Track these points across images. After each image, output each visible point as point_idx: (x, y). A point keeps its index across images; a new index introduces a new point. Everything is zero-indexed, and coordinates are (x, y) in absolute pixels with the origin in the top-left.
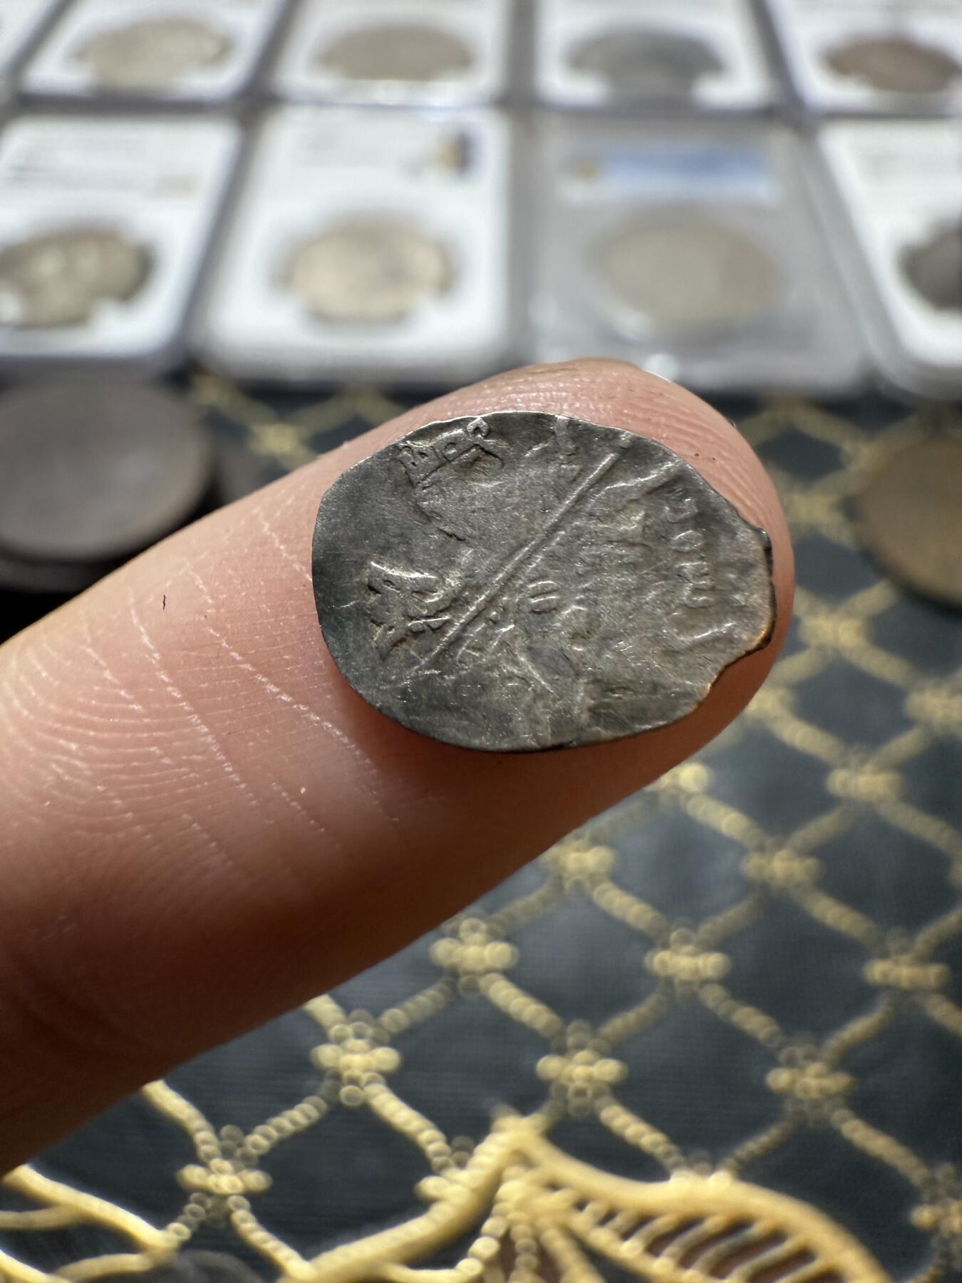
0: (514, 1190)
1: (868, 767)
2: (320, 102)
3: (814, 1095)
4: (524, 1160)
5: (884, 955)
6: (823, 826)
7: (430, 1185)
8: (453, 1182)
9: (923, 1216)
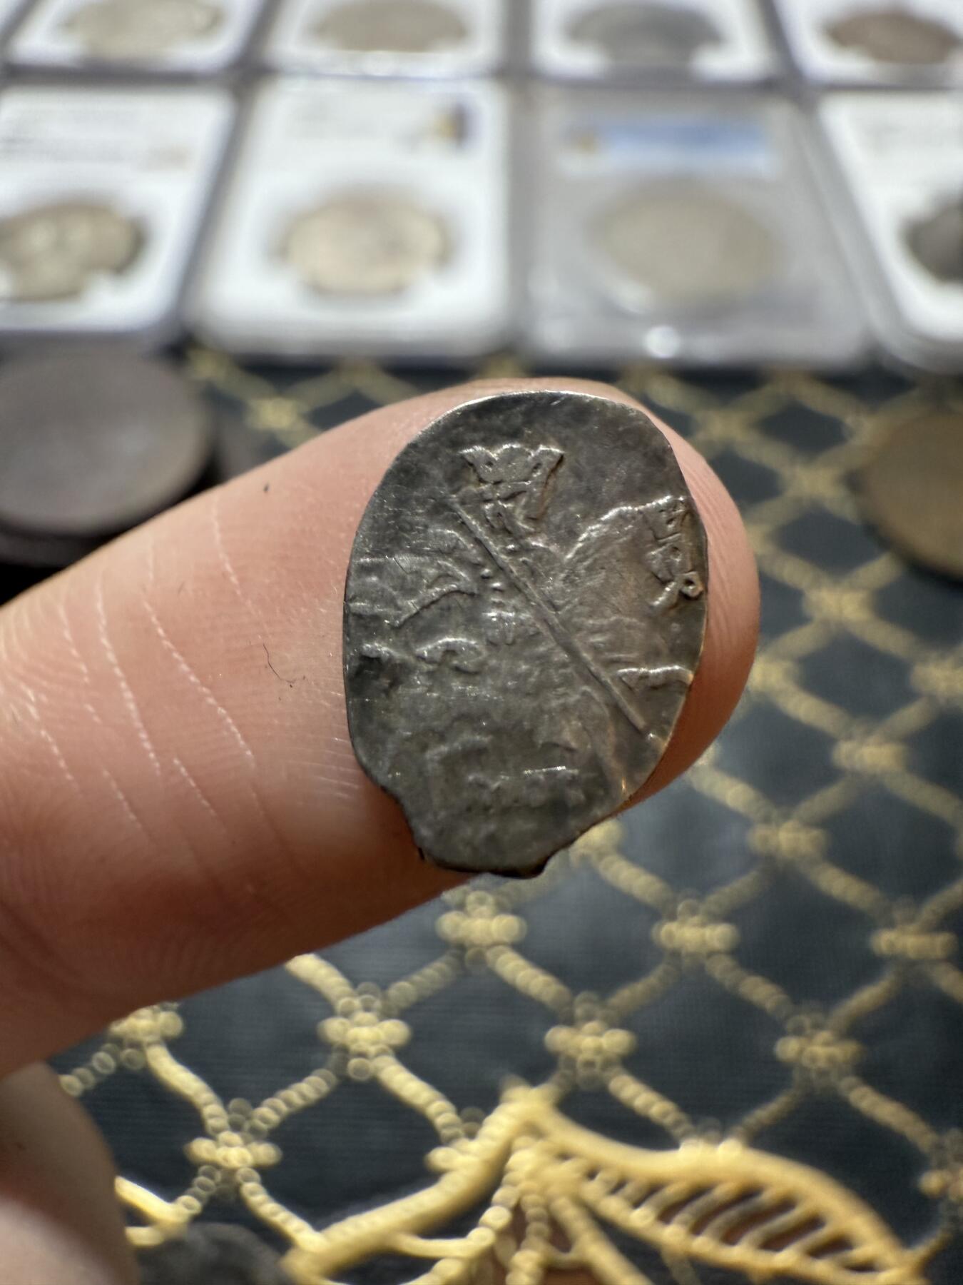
0: (525, 1160)
1: (872, 739)
2: (314, 74)
3: (822, 1064)
4: (533, 1131)
5: (891, 925)
6: (827, 799)
7: (439, 1156)
8: (464, 1153)
9: (931, 1182)
